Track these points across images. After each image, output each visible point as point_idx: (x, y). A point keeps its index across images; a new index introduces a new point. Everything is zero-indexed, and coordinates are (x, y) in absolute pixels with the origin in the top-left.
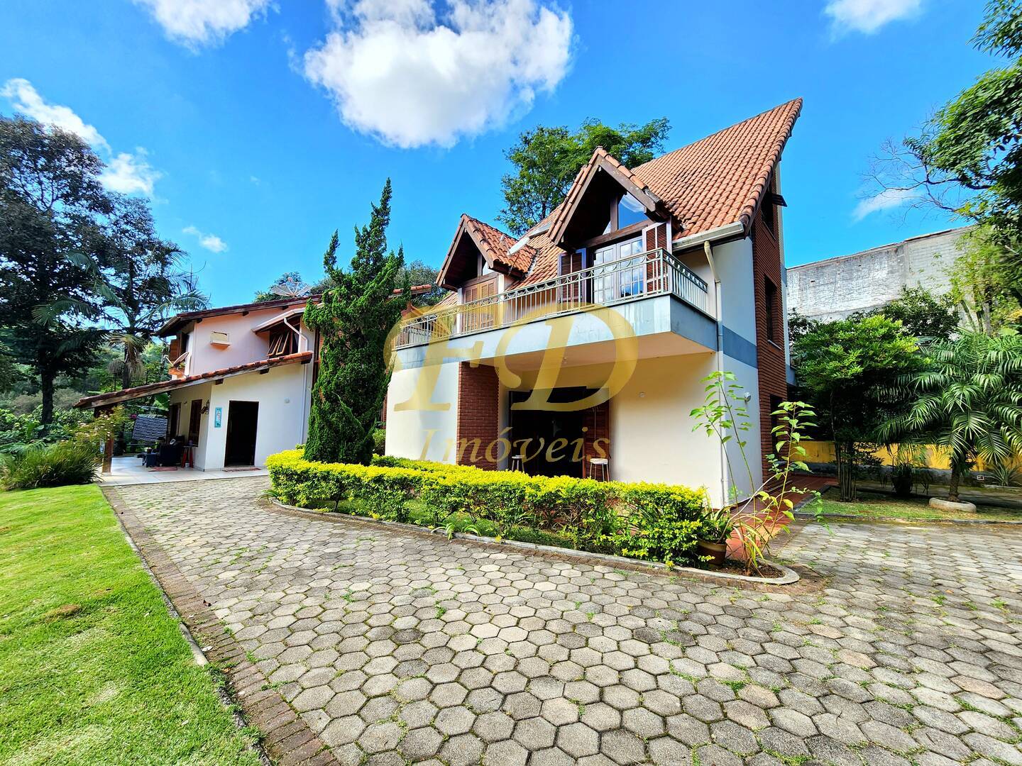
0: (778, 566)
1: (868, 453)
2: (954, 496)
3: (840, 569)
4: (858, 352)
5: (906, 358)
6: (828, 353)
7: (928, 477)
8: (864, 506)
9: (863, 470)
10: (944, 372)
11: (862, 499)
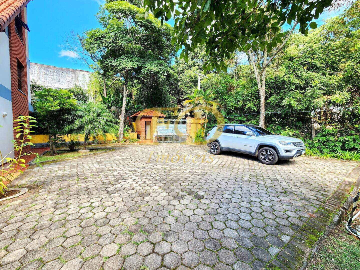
0: (17, 189)
1: (61, 138)
2: (85, 148)
3: (47, 180)
4: (58, 101)
5: (74, 106)
6: (47, 100)
7: (79, 144)
8: (59, 156)
9: (59, 144)
10: (83, 112)
11: (58, 154)
